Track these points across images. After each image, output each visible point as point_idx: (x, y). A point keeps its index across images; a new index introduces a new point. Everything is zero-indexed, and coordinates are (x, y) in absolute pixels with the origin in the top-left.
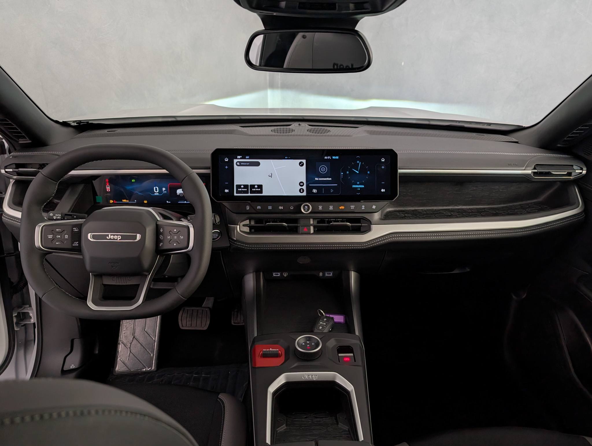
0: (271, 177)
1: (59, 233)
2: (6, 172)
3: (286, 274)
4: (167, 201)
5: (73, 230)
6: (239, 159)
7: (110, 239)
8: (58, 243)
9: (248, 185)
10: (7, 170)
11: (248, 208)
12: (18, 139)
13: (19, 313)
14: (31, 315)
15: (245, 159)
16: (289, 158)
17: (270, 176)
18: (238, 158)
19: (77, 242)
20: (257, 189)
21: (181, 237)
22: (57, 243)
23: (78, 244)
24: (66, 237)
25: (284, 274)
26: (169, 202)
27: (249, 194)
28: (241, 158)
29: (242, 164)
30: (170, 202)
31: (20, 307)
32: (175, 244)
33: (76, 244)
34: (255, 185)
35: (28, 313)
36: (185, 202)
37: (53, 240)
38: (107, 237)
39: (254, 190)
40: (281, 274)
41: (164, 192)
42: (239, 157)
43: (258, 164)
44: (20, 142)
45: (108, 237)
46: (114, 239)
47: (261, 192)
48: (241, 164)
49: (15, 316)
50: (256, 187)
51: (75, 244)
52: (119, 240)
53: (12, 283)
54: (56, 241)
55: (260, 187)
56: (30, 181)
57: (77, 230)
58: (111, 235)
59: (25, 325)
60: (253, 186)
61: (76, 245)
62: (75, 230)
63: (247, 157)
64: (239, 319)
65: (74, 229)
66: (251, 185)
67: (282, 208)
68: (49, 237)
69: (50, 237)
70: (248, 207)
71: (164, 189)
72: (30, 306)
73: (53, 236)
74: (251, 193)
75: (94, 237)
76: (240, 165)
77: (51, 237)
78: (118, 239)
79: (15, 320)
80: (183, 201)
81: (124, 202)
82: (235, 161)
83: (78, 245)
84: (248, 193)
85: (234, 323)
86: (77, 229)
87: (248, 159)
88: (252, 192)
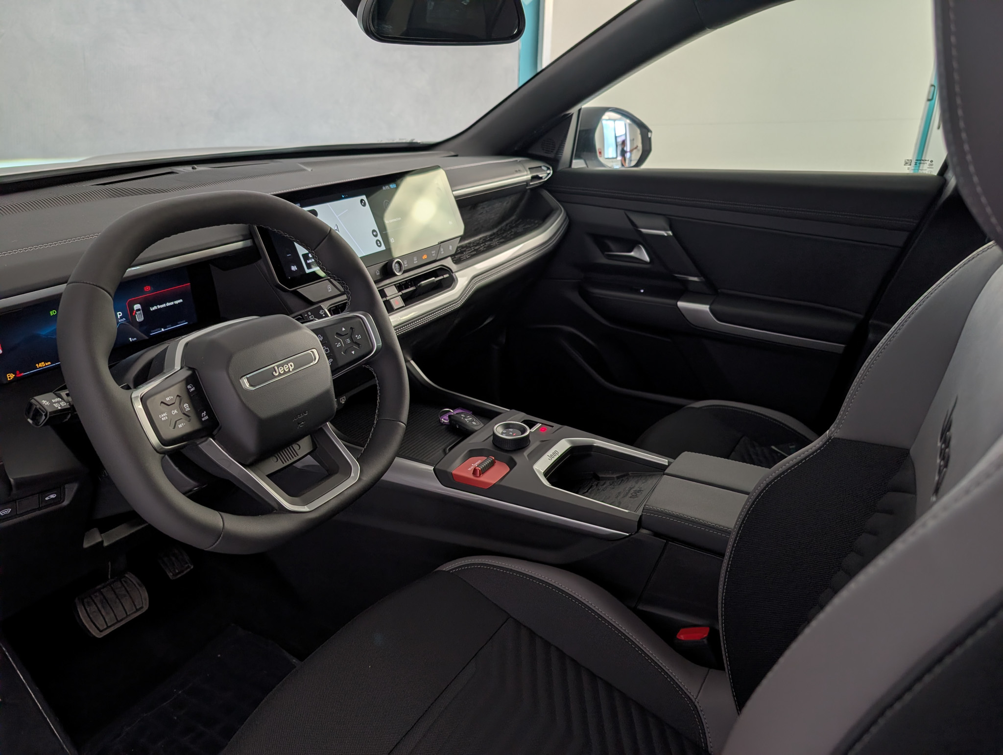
1: (172, 405)
3: (344, 399)
4: (130, 339)
5: (188, 390)
7: (280, 374)
8: (181, 425)
16: (346, 196)
19: (205, 412)
21: (357, 336)
24: (187, 407)
26: (133, 340)
30: (135, 339)
32: (353, 352)
33: (205, 416)
36: (163, 330)
38: (274, 373)
41: (121, 320)
45: (276, 372)
46: (285, 372)
51: (203, 417)
52: (293, 370)
58: (278, 367)
61: (206, 418)
62: (192, 390)
65: (188, 387)
68: (163, 419)
69: (165, 419)
71: (120, 314)
73: (167, 414)
77: (167, 418)
78: (291, 370)
80: (159, 329)
81: (40, 367)
86: (192, 387)
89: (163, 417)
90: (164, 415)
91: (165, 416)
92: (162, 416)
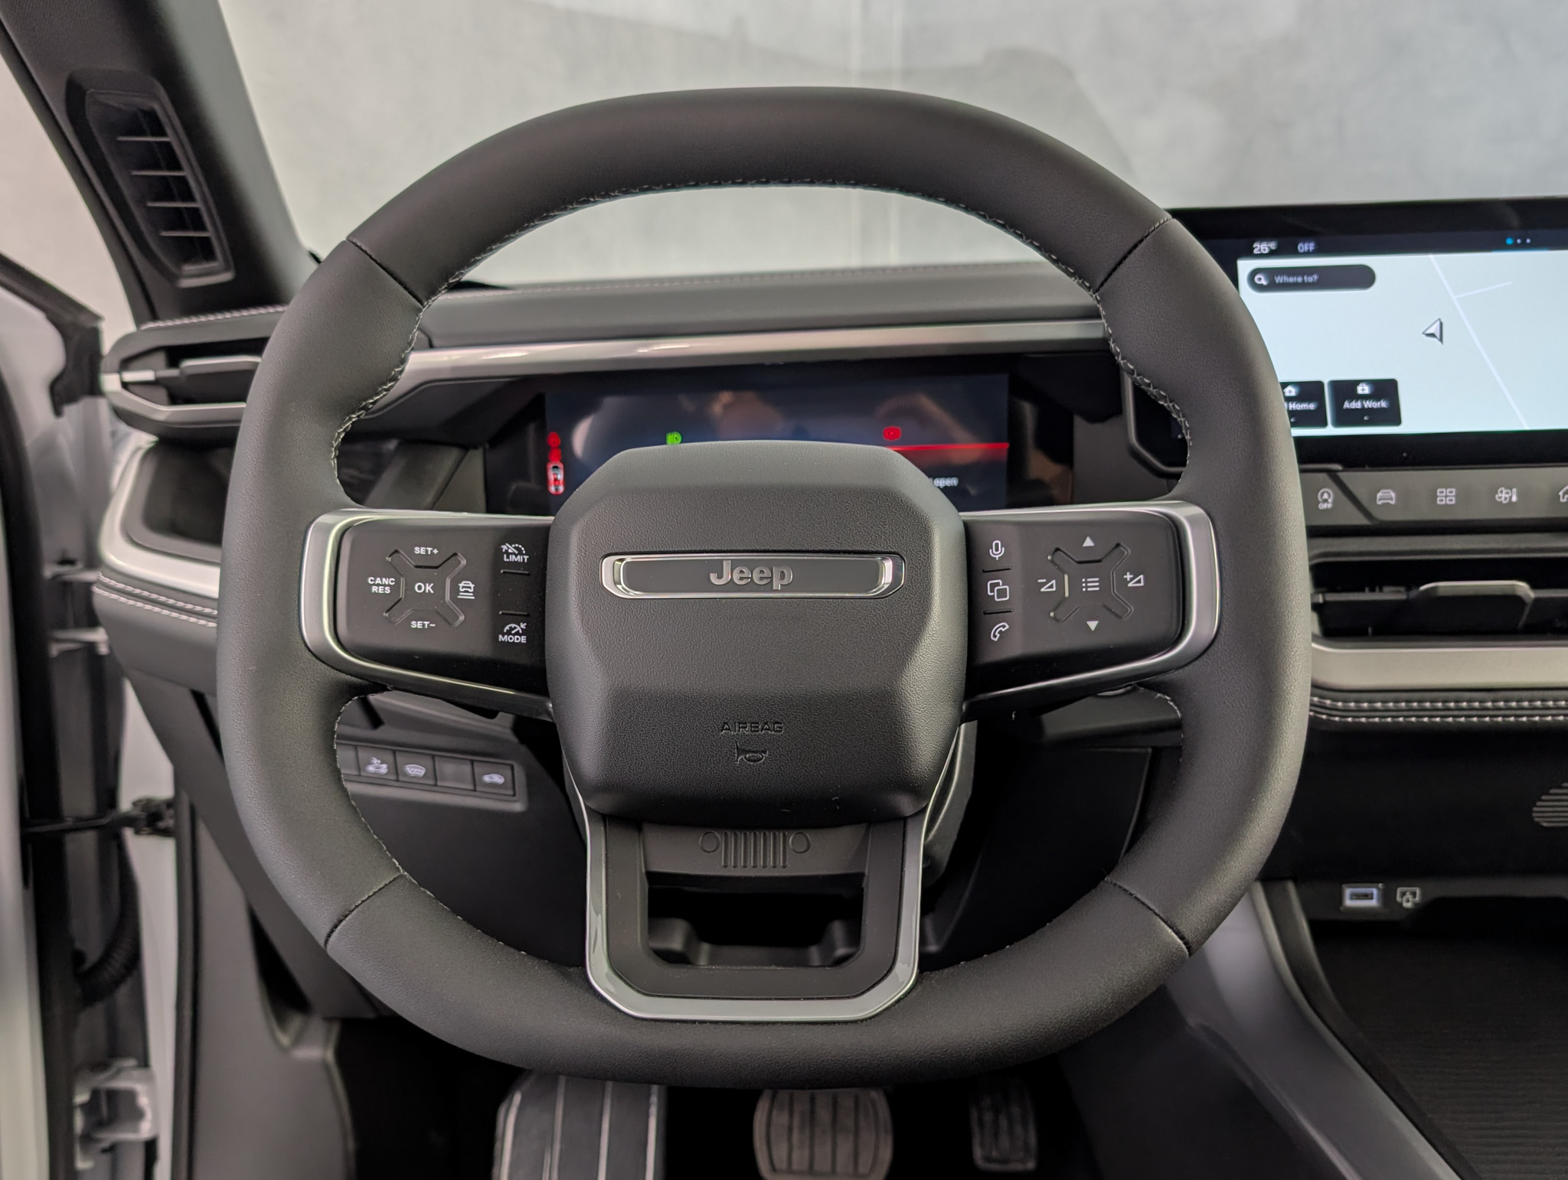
0: (1441, 340)
1: (426, 567)
2: (125, 385)
3: (1414, 894)
5: (498, 553)
6: (1261, 256)
7: (731, 586)
8: (419, 625)
9: (1319, 385)
10: (130, 376)
11: (1326, 501)
12: (180, 268)
13: (95, 1094)
14: (143, 1101)
15: (1294, 252)
16: (1524, 242)
17: (1432, 335)
18: (1256, 251)
19: (523, 626)
20: (1368, 404)
21: (1128, 576)
22: (414, 625)
23: (524, 632)
24: (467, 589)
25: (1403, 894)
27: (1330, 430)
28: (1272, 254)
29: (1279, 279)
31: (101, 1065)
32: (1093, 625)
33: (515, 634)
34: (1357, 382)
35: (131, 1095)
37: (393, 603)
38: (713, 578)
39: (1356, 405)
40: (1388, 897)
42: (1262, 247)
43: (1363, 278)
44: (186, 283)
45: (720, 577)
46: (751, 586)
47: (1393, 415)
48: (1275, 282)
49: (83, 1106)
50: (1363, 389)
51: (509, 633)
52: (785, 588)
53: (79, 957)
54: (409, 612)
55: (1386, 389)
56: (248, 374)
57: (519, 559)
58: (734, 564)
59: (112, 1149)
60: (1345, 389)
61: (516, 639)
62: (513, 558)
63: (1303, 247)
64: (1005, 1142)
65: (504, 548)
66: (1336, 385)
67: (1514, 499)
68: (374, 589)
69: (381, 590)
70: (1326, 496)
72: (144, 1063)
73: (397, 582)
74: (1339, 422)
75: (634, 577)
76: (1272, 287)
77: (388, 590)
78: (777, 585)
79: (79, 1122)
82: (1245, 266)
83: (523, 639)
84: (1324, 424)
85: (988, 1159)
86: (520, 553)
87: (1307, 254)
88: (1344, 418)
89: (378, 585)
90: (385, 581)
91: (385, 585)
92: (378, 581)
